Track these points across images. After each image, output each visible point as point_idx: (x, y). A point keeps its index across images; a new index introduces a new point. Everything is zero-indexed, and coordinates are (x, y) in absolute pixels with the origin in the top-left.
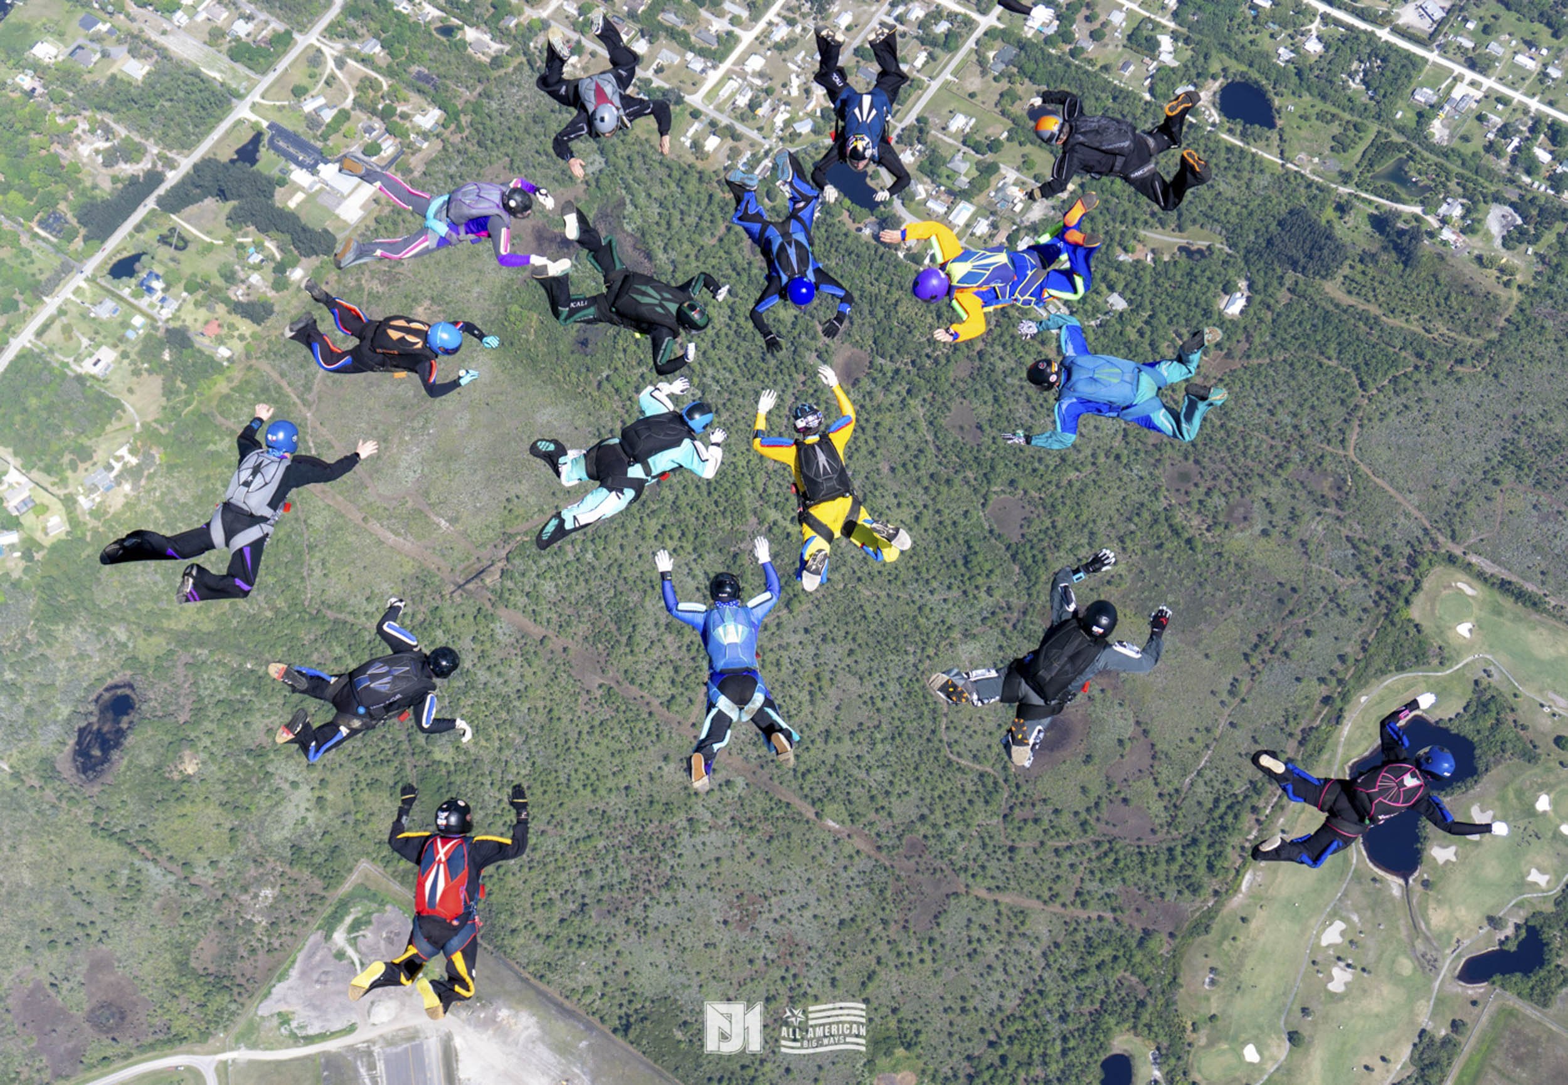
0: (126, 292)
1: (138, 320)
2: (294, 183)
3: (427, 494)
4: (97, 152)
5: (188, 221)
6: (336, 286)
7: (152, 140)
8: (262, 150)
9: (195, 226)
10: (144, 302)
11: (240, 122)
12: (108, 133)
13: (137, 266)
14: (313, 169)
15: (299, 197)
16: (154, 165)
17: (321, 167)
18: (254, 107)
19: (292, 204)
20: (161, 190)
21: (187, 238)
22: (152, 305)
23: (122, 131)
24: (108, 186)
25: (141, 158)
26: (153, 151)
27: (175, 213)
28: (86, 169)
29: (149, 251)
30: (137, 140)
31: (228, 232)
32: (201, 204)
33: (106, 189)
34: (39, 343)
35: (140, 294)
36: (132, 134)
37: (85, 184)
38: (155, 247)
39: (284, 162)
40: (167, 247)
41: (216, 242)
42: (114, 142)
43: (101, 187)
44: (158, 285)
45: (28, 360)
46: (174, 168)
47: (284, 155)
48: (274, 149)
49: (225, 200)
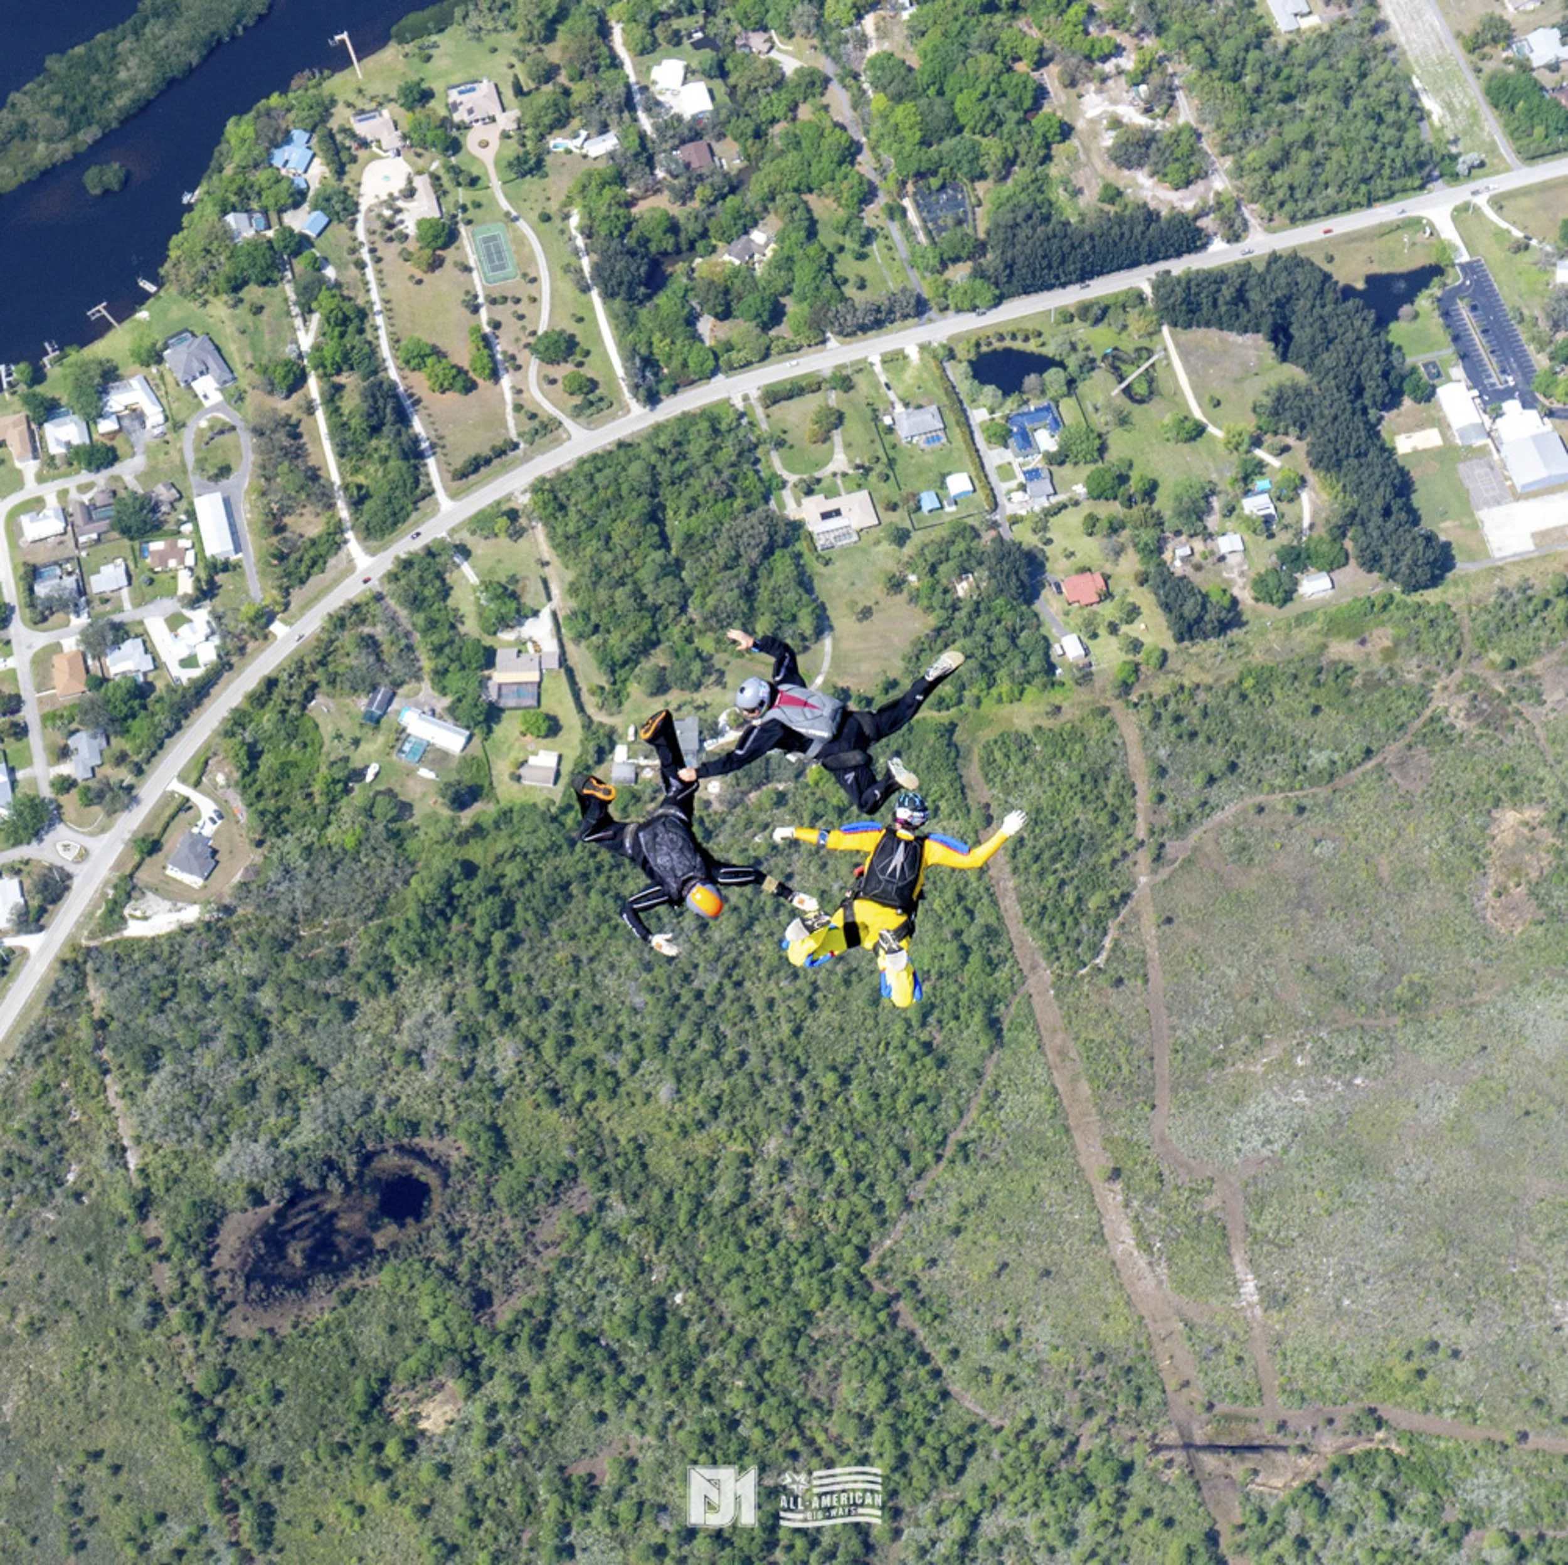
0: (979, 416)
1: (959, 483)
2: (1439, 408)
3: (1259, 1203)
4: (1116, 123)
5: (1184, 355)
6: (1376, 663)
7: (1228, 162)
8: (1424, 302)
9: (1190, 371)
10: (995, 457)
11: (1415, 224)
12: (1163, 100)
13: (1031, 380)
14: (1492, 398)
15: (1429, 439)
16: (1204, 212)
17: (1511, 406)
18: (1463, 212)
19: (1404, 445)
20: (1178, 267)
21: (1162, 383)
22: (1006, 472)
23: (1186, 112)
24: (1090, 199)
25: (1188, 183)
26: (1220, 183)
27: (1174, 324)
28: (1074, 142)
29: (1072, 362)
30: (1206, 145)
31: (1248, 424)
32: (1233, 337)
33: (1083, 201)
34: (760, 412)
35: (1002, 438)
36: (1203, 129)
37: (1054, 170)
38: (1089, 365)
39: (1448, 352)
40: (1112, 379)
41: (1212, 429)
42: (1159, 125)
43: (1077, 192)
44: (1046, 441)
45: (716, 431)
46: (1234, 238)
47: (1456, 339)
48: (1446, 314)
49: (1284, 358)
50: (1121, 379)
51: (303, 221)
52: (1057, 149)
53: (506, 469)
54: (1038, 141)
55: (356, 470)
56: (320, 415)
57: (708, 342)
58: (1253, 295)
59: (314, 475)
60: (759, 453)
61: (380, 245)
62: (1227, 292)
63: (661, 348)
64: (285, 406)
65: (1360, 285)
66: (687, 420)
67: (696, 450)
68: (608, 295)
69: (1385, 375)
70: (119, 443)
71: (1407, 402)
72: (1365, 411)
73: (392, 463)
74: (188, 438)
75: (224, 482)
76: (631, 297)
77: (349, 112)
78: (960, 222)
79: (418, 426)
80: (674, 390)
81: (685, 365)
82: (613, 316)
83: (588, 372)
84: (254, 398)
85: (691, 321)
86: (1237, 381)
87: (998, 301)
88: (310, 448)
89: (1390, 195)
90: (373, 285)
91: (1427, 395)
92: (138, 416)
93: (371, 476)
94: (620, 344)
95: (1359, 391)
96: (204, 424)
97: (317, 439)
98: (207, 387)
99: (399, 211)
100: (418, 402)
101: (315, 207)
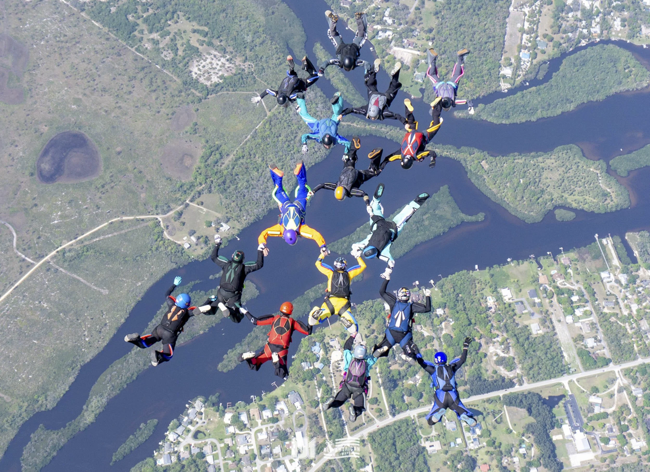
1: (459, 440)
2: (562, 430)
4: (497, 355)
5: (509, 413)
7: (520, 366)
8: (561, 403)
9: (510, 417)
10: (467, 434)
11: (560, 384)
12: (507, 349)
14: (574, 429)
15: (560, 437)
16: (514, 378)
17: (578, 431)
18: (570, 382)
19: (554, 438)
20: (509, 391)
21: (504, 419)
22: (469, 438)
23: (512, 353)
24: (490, 373)
25: (512, 370)
26: (518, 371)
27: (507, 405)
28: (487, 358)
29: (485, 414)
30: (516, 361)
31: (521, 431)
32: (519, 409)
33: (488, 373)
34: (417, 420)
35: (469, 430)
36: (515, 357)
37: (482, 365)
38: (488, 413)
39: (566, 416)
40: (493, 417)
41: (514, 431)
42: (506, 355)
43: (487, 371)
44: (478, 432)
45: (408, 425)
46: (521, 385)
47: (567, 413)
48: (565, 407)
49: (530, 415)
50: (495, 417)
51: (318, 365)
52: (483, 359)
53: (362, 429)
54: (479, 359)
55: (330, 427)
56: (322, 413)
57: (406, 402)
58: (524, 402)
59: (321, 428)
60: (417, 430)
61: (335, 372)
62: (518, 401)
63: (396, 403)
64: (314, 410)
65: (547, 398)
66: (401, 421)
67: (403, 429)
68: (385, 389)
69: (551, 423)
70: (279, 417)
71: (556, 428)
72: (546, 430)
73: (338, 426)
74: (294, 417)
75: (301, 428)
76: (390, 390)
77: (328, 338)
78: (461, 376)
79: (343, 418)
80: (399, 413)
81: (401, 408)
82: (386, 394)
83: (380, 407)
84: (308, 408)
85: (402, 397)
86: (520, 420)
87: (469, 397)
88: (320, 421)
89: (555, 377)
90: (334, 382)
91: (560, 426)
92: (283, 410)
93: (333, 429)
94: (387, 401)
95: (546, 425)
96: (297, 414)
97: (321, 419)
98: (298, 404)
99: (339, 364)
100: (343, 412)
101: (321, 362)
